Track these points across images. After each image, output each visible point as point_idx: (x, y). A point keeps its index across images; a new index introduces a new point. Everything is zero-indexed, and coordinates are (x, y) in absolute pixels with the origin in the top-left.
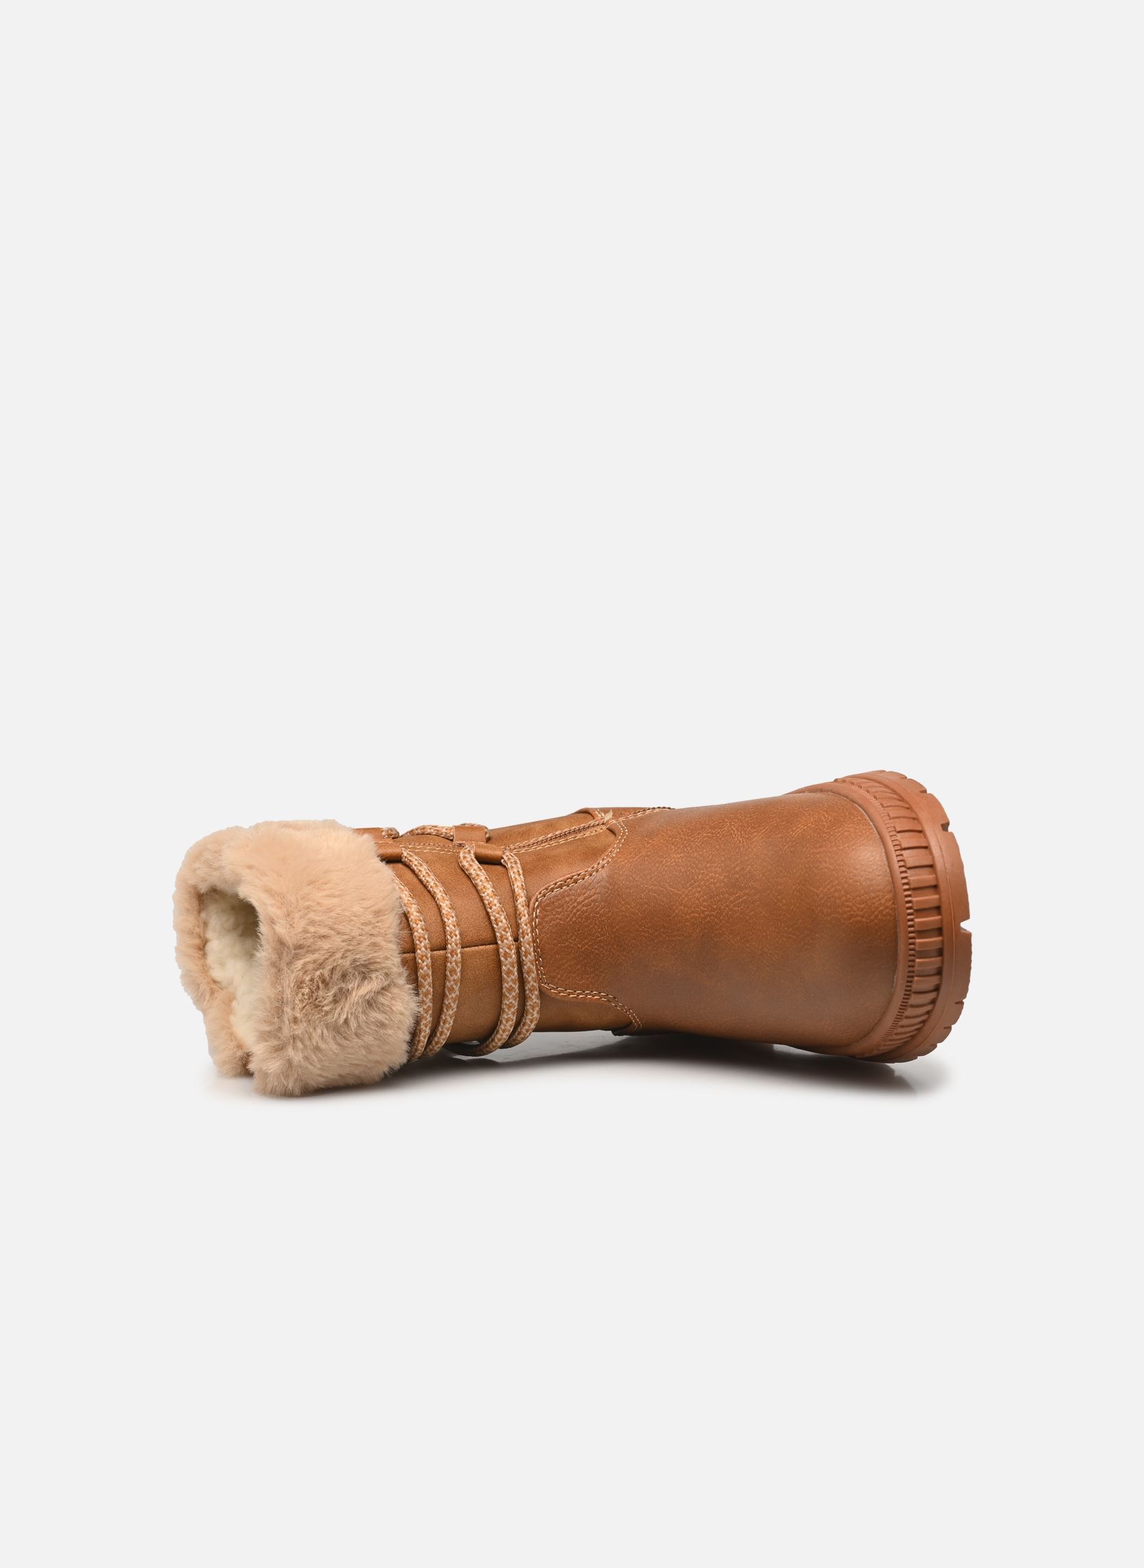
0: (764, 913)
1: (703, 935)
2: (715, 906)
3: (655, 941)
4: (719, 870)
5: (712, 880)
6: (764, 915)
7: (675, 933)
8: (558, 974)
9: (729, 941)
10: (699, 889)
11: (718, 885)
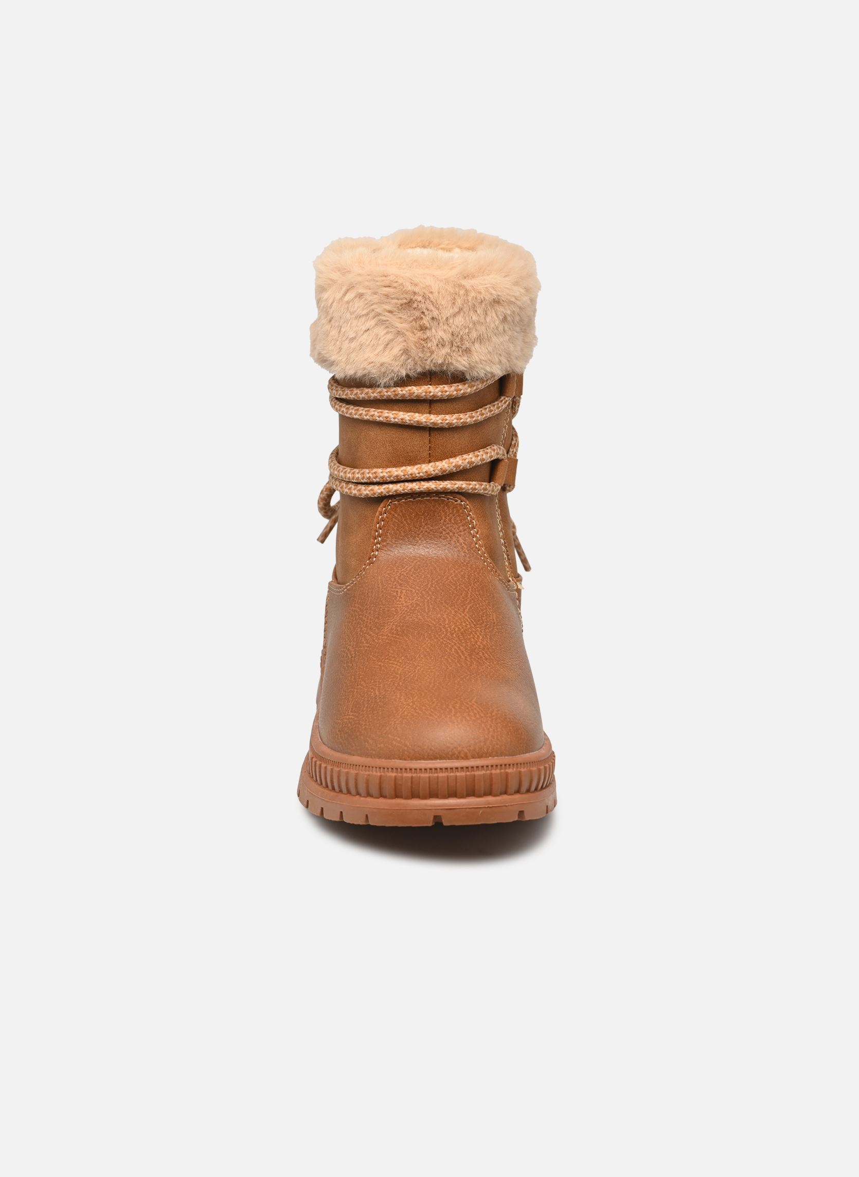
0: (450, 668)
1: (429, 626)
2: (454, 636)
3: (423, 592)
4: (485, 643)
5: (476, 636)
6: (448, 668)
7: (431, 606)
8: (398, 515)
9: (425, 643)
10: (469, 626)
11: (473, 640)
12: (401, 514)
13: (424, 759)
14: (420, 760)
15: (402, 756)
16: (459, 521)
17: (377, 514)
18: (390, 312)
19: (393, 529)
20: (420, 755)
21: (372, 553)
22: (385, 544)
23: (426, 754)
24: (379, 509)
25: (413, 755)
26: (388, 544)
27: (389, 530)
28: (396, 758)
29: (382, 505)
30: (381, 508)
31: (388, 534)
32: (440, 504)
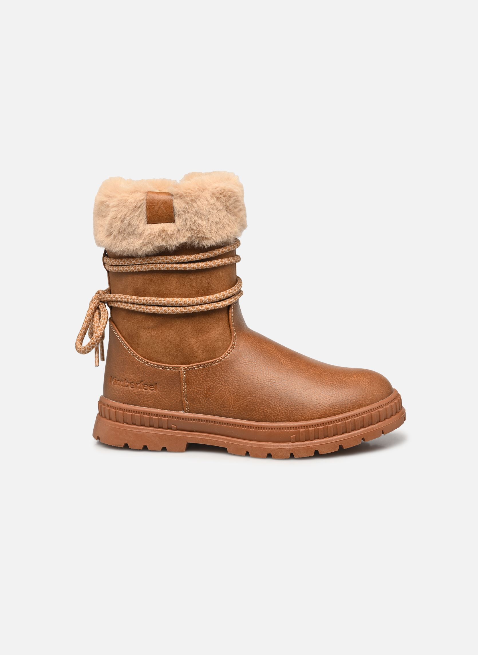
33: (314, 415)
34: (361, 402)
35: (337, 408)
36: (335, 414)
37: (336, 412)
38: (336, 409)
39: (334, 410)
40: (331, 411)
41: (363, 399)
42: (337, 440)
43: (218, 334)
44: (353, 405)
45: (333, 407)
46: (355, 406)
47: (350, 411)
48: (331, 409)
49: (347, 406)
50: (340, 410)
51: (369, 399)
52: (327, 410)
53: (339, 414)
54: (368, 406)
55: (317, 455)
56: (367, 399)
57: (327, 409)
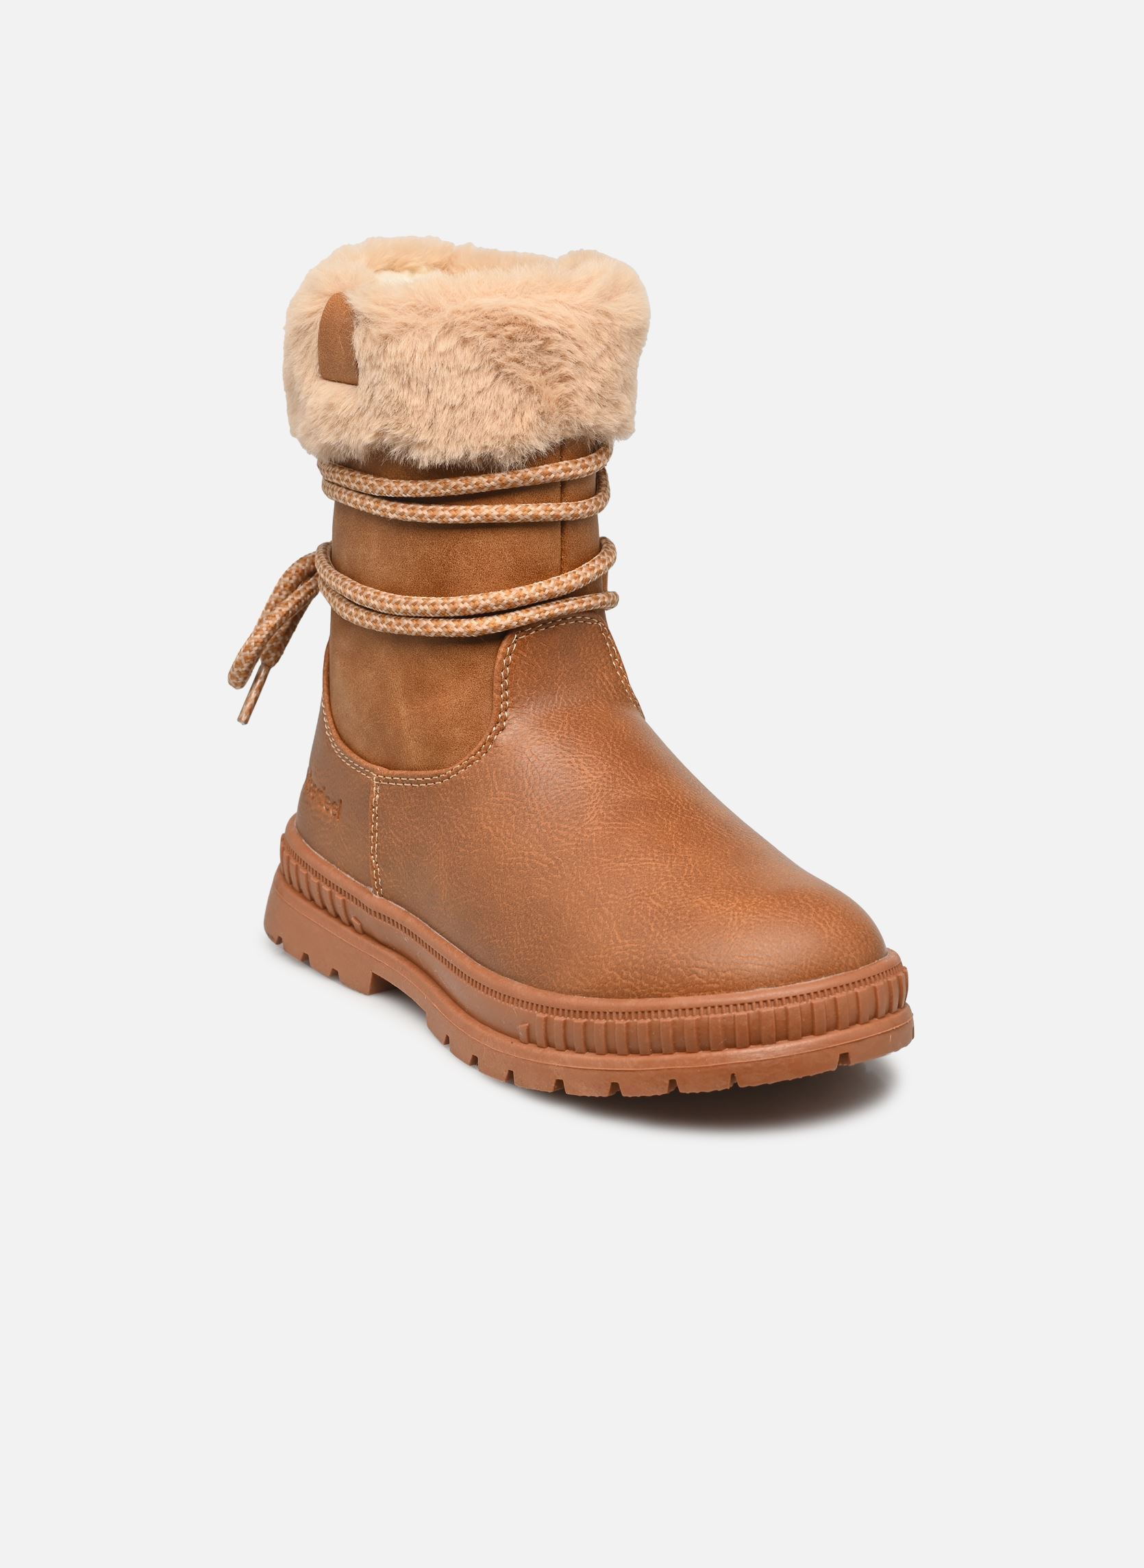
8: (529, 654)
12: (531, 652)
13: (805, 979)
14: (799, 981)
15: (770, 981)
16: (600, 651)
17: (499, 657)
18: (517, 361)
19: (523, 676)
20: (798, 974)
21: (500, 716)
22: (515, 698)
23: (807, 972)
24: (501, 650)
25: (788, 977)
26: (518, 698)
27: (517, 678)
28: (761, 986)
29: (505, 643)
30: (504, 647)
31: (518, 684)
32: (577, 630)
33: (578, 982)
34: (697, 979)
35: (632, 980)
36: (624, 996)
37: (627, 990)
38: (629, 982)
39: (624, 981)
40: (617, 984)
41: (705, 973)
42: (614, 1068)
43: (456, 705)
44: (674, 980)
45: (624, 974)
46: (678, 985)
47: (661, 996)
48: (619, 978)
49: (656, 980)
50: (638, 988)
51: (724, 975)
52: (609, 978)
53: (633, 997)
54: (713, 993)
55: (559, 1094)
56: (718, 976)
57: (610, 975)
